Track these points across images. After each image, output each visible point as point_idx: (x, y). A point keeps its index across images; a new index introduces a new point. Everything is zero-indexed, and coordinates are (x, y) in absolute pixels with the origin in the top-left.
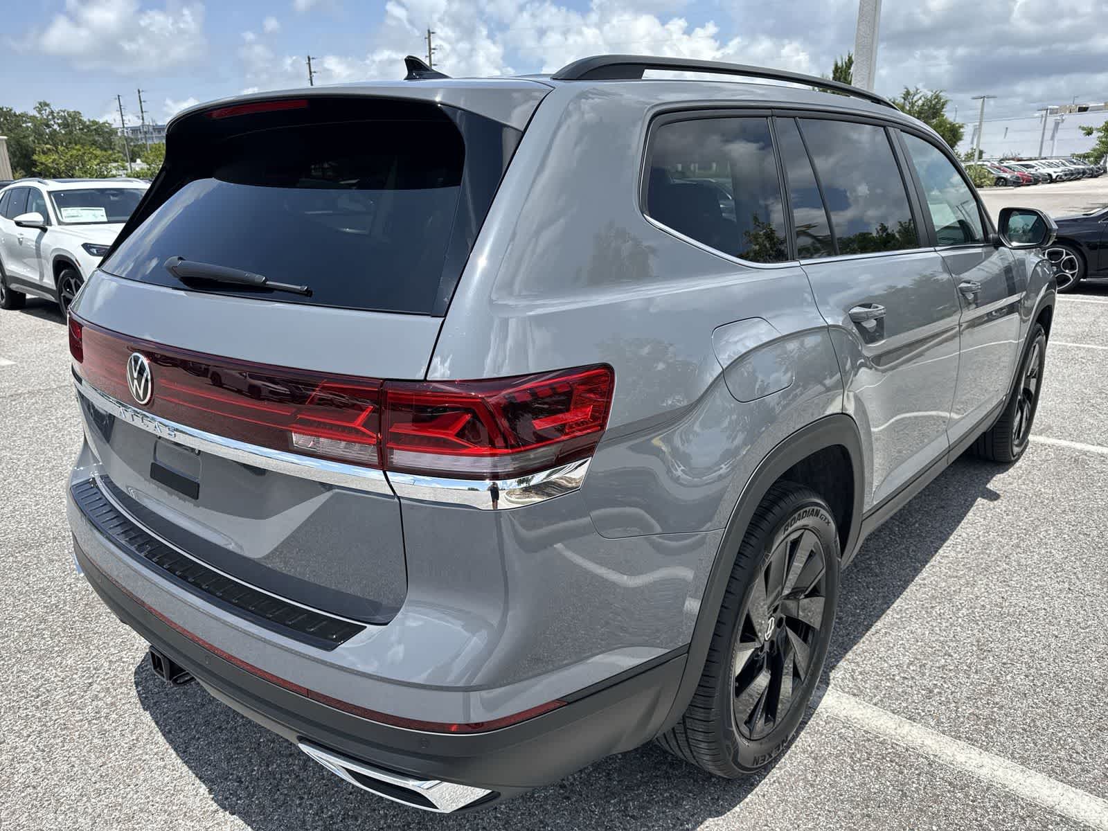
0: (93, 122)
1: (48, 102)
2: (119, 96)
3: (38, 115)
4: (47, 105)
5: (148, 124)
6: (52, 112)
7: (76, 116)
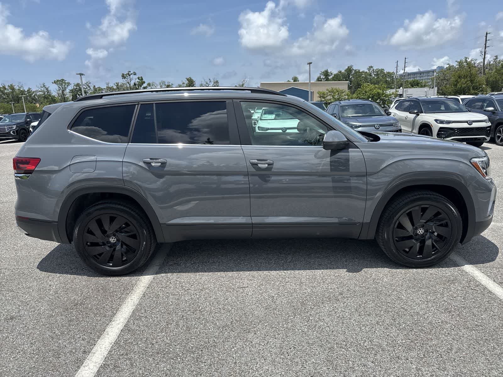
0: (388, 72)
1: (372, 66)
2: (397, 61)
3: (368, 71)
4: (372, 67)
5: (406, 72)
6: (373, 70)
7: (382, 71)
